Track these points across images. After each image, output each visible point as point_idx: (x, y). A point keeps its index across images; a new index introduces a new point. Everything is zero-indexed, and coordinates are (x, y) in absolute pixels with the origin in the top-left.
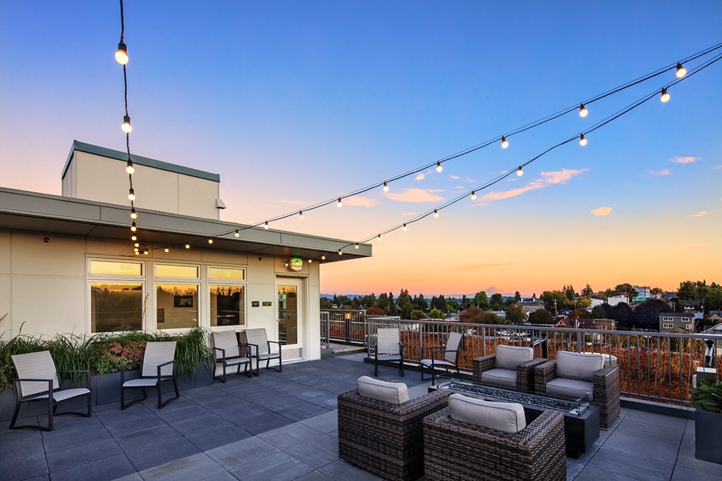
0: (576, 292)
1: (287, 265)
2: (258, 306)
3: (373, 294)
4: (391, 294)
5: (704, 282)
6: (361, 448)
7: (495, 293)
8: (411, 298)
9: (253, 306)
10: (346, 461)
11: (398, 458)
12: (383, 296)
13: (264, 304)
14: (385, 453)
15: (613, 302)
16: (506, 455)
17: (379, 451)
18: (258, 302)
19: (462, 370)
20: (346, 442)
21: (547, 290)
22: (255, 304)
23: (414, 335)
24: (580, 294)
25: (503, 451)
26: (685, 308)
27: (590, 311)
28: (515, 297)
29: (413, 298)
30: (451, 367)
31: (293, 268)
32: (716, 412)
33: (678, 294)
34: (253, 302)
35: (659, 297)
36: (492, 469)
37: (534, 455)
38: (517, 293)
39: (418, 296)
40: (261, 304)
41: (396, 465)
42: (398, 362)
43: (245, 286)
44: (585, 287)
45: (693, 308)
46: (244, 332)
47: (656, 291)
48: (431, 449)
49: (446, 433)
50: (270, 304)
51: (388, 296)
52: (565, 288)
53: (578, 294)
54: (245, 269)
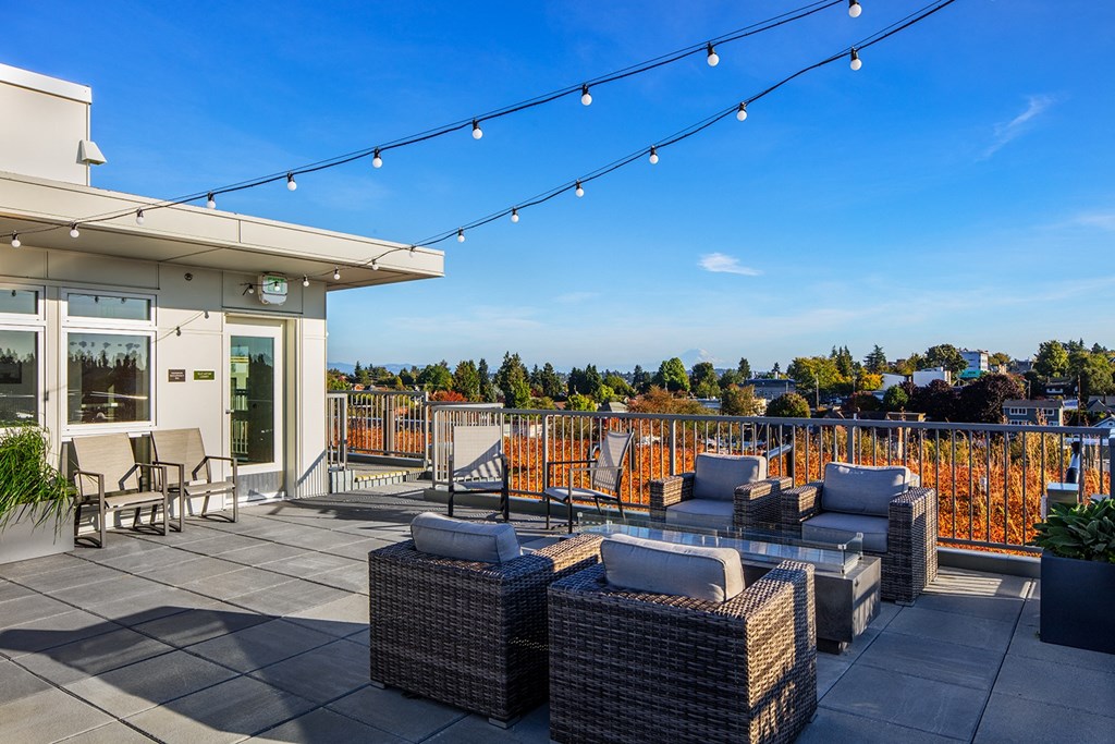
0: (855, 360)
1: (251, 291)
2: (182, 379)
3: (444, 364)
4: (483, 362)
5: (1081, 342)
6: (420, 656)
7: (700, 361)
8: (525, 372)
9: (172, 379)
10: (387, 687)
11: (496, 669)
12: (465, 367)
13: (198, 376)
14: (470, 662)
15: (922, 379)
16: (705, 642)
17: (457, 659)
18: (184, 371)
19: (629, 505)
20: (385, 647)
21: (800, 357)
22: (177, 376)
23: (533, 444)
24: (863, 364)
25: (700, 633)
26: (1048, 391)
27: (881, 397)
28: (740, 370)
29: (530, 371)
30: (607, 500)
31: (265, 297)
32: (1074, 557)
33: (1036, 365)
34: (170, 371)
35: (1003, 370)
36: (679, 670)
37: (756, 638)
38: (744, 362)
39: (541, 368)
40: (189, 376)
41: (490, 682)
42: (499, 495)
43: (153, 335)
44: (872, 350)
45: (1061, 391)
46: (149, 438)
47: (998, 359)
48: (562, 646)
49: (593, 611)
50: (211, 376)
51: (477, 367)
52: (834, 353)
53: (858, 364)
54: (153, 298)
